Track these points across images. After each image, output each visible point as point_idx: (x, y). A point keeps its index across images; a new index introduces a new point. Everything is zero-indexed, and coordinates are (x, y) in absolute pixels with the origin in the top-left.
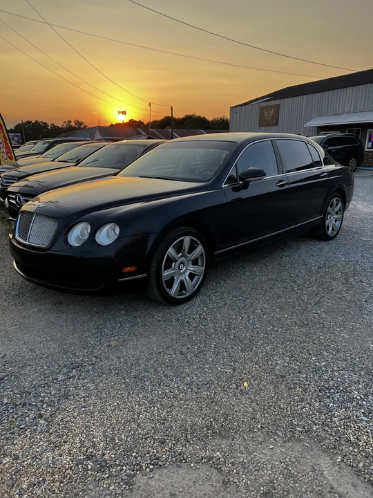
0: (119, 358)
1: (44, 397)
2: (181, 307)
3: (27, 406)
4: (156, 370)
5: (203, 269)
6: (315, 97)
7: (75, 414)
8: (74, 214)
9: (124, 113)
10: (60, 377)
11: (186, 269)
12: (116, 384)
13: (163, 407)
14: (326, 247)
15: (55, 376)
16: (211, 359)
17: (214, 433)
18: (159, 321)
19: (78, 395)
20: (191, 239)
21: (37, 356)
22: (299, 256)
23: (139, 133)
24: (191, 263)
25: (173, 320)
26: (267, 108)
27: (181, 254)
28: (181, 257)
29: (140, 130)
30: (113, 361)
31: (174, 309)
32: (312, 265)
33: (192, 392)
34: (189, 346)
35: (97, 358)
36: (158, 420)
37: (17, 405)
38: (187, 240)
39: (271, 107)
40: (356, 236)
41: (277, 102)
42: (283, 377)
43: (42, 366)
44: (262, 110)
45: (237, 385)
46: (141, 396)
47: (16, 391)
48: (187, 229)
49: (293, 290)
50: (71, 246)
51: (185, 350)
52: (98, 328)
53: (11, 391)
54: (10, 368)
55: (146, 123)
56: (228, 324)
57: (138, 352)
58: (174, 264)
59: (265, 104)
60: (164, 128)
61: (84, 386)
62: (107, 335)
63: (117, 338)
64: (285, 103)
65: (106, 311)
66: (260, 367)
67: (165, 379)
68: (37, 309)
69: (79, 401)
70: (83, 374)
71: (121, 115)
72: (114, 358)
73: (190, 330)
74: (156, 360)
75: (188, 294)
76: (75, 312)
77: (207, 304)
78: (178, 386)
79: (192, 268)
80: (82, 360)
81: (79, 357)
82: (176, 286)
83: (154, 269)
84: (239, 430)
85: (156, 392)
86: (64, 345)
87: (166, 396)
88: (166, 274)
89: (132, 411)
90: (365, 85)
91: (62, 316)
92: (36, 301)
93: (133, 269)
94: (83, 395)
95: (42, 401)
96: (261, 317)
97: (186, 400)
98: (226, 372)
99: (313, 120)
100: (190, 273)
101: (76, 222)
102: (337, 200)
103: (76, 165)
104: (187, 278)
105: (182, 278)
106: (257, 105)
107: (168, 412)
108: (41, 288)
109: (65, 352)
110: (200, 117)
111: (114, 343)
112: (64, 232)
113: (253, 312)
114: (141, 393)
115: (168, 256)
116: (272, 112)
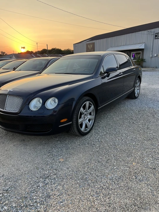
0: (68, 168)
1: (36, 199)
2: (87, 136)
3: (28, 207)
4: (90, 173)
5: (94, 116)
6: (109, 39)
7: (59, 208)
8: (31, 94)
9: (24, 48)
10: (41, 184)
11: (87, 118)
12: (73, 185)
13: (105, 196)
14: (136, 101)
15: (38, 185)
16: (115, 163)
17: (138, 207)
18: (79, 145)
19: (55, 195)
20: (89, 103)
21: (22, 173)
22: (127, 106)
23: (33, 56)
24: (89, 114)
25: (86, 144)
26: (89, 44)
27: (85, 110)
28: (85, 112)
29: (33, 55)
30: (65, 171)
31: (83, 138)
32: (135, 110)
33: (115, 183)
34: (101, 157)
35: (56, 170)
36: (106, 204)
37: (22, 207)
38: (87, 103)
39: (91, 44)
40: (146, 96)
41: (94, 41)
42: (155, 169)
43: (27, 179)
44: (87, 45)
45: (135, 177)
46: (90, 190)
47: (18, 198)
48: (87, 98)
49: (133, 123)
50: (32, 111)
51: (100, 160)
52: (50, 153)
53: (15, 198)
54: (9, 183)
55: (34, 52)
56: (114, 143)
57: (76, 164)
58: (82, 115)
59: (88, 42)
60: (43, 54)
61: (56, 189)
62: (56, 156)
63: (61, 157)
64: (97, 42)
65: (50, 142)
66: (141, 165)
67: (98, 178)
68: (12, 145)
69: (57, 198)
70: (52, 181)
71: (23, 49)
72: (65, 169)
73: (97, 148)
74: (88, 167)
75: (89, 130)
76: (34, 144)
77: (98, 134)
78: (106, 181)
79: (89, 117)
80: (49, 172)
81: (46, 170)
82: (84, 126)
83: (75, 119)
84: (150, 204)
85: (97, 186)
86: (35, 164)
87: (103, 188)
88: (80, 121)
89: (89, 201)
90: (129, 34)
91: (28, 147)
92: (10, 140)
93: (65, 120)
94: (58, 194)
95: (36, 202)
96: (127, 138)
97: (114, 189)
98: (126, 170)
99: (109, 49)
100: (89, 119)
101: (33, 98)
102: (138, 81)
103: (14, 70)
104: (88, 122)
105: (86, 122)
106: (85, 43)
107: (109, 198)
108: (10, 133)
109: (37, 168)
110: (58, 49)
111: (62, 160)
112: (27, 104)
113: (122, 136)
114: (89, 188)
115: (80, 112)
116: (92, 46)
